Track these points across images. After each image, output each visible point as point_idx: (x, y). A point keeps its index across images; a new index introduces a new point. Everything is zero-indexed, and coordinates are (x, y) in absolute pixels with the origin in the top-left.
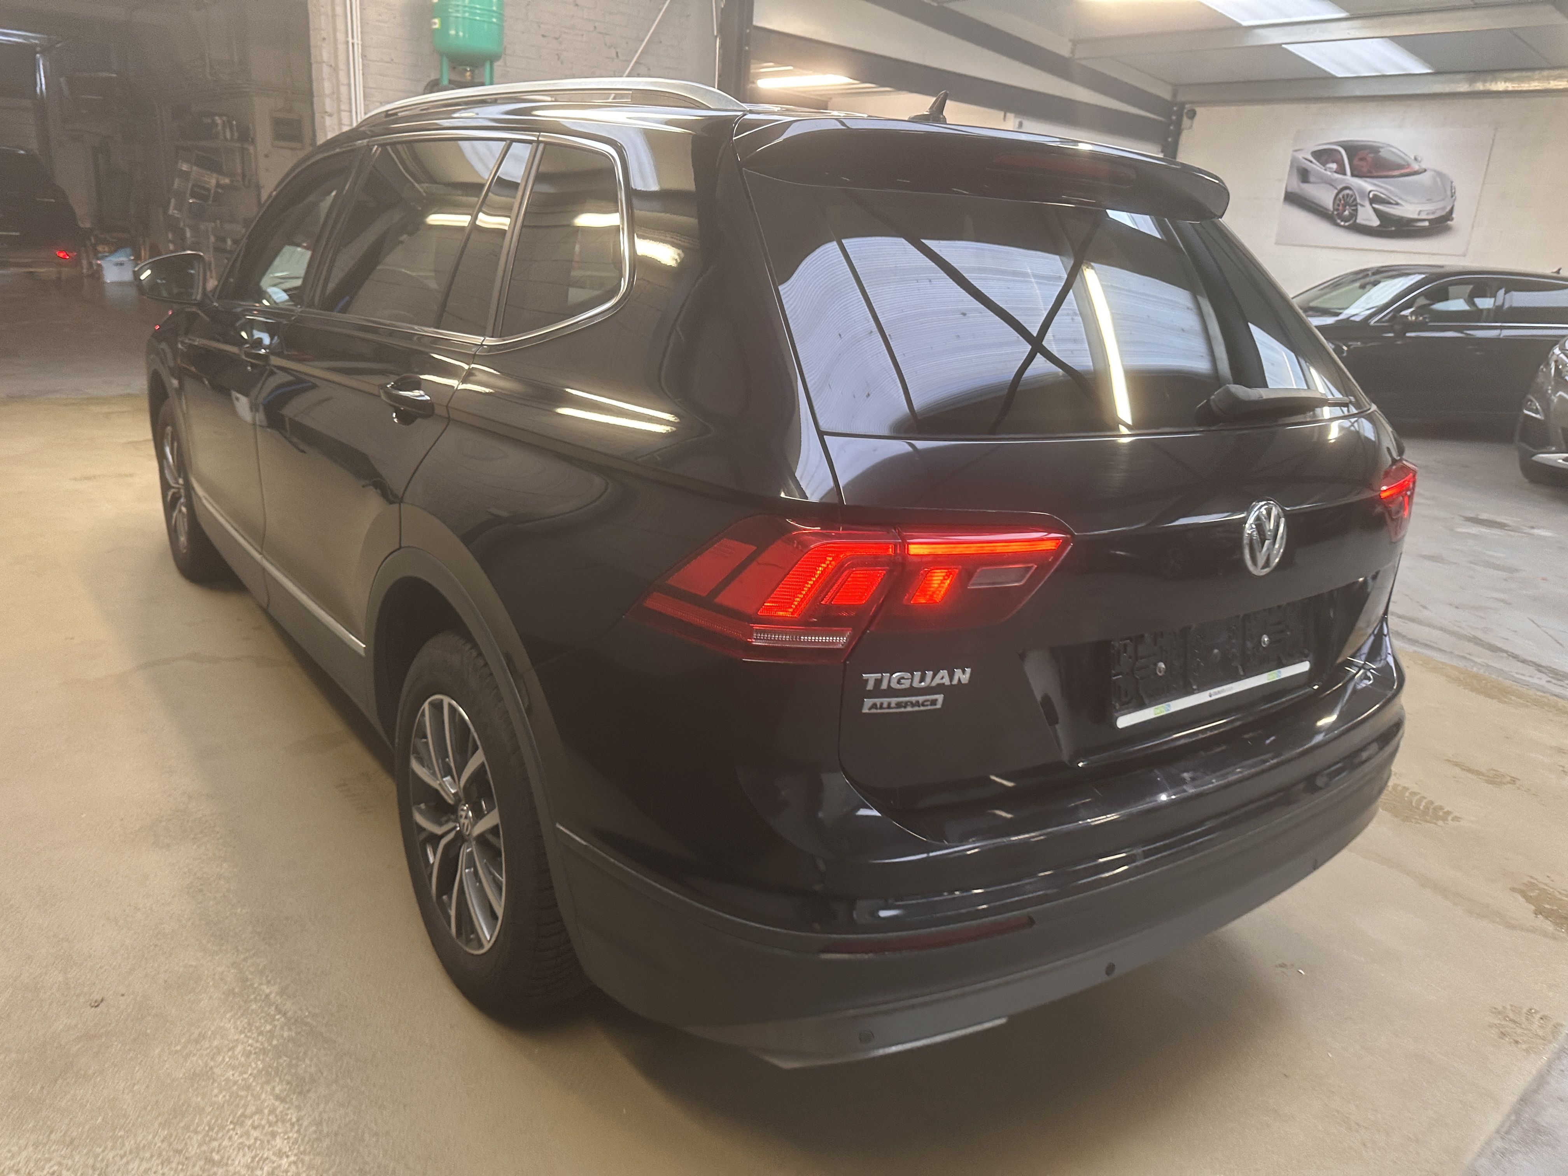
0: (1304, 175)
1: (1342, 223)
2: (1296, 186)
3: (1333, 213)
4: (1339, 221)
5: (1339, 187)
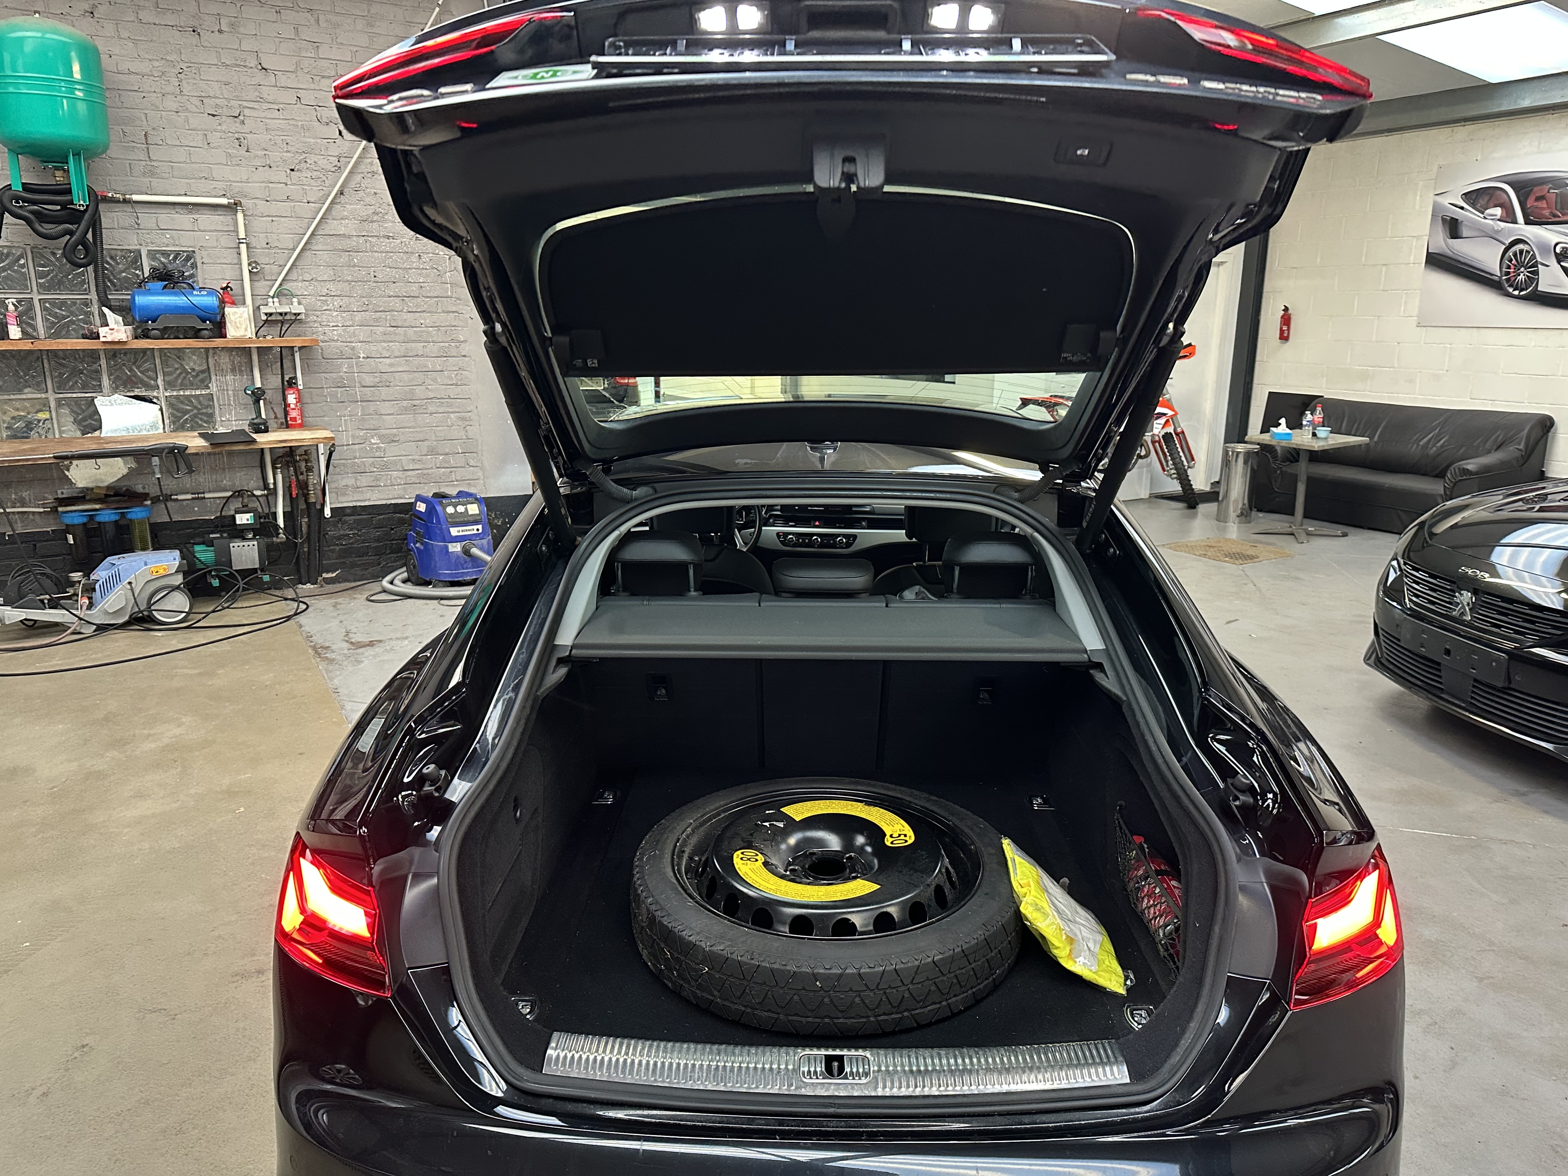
0: (1453, 228)
1: (1516, 293)
2: (1442, 243)
3: (1500, 277)
4: (1511, 290)
5: (1507, 242)
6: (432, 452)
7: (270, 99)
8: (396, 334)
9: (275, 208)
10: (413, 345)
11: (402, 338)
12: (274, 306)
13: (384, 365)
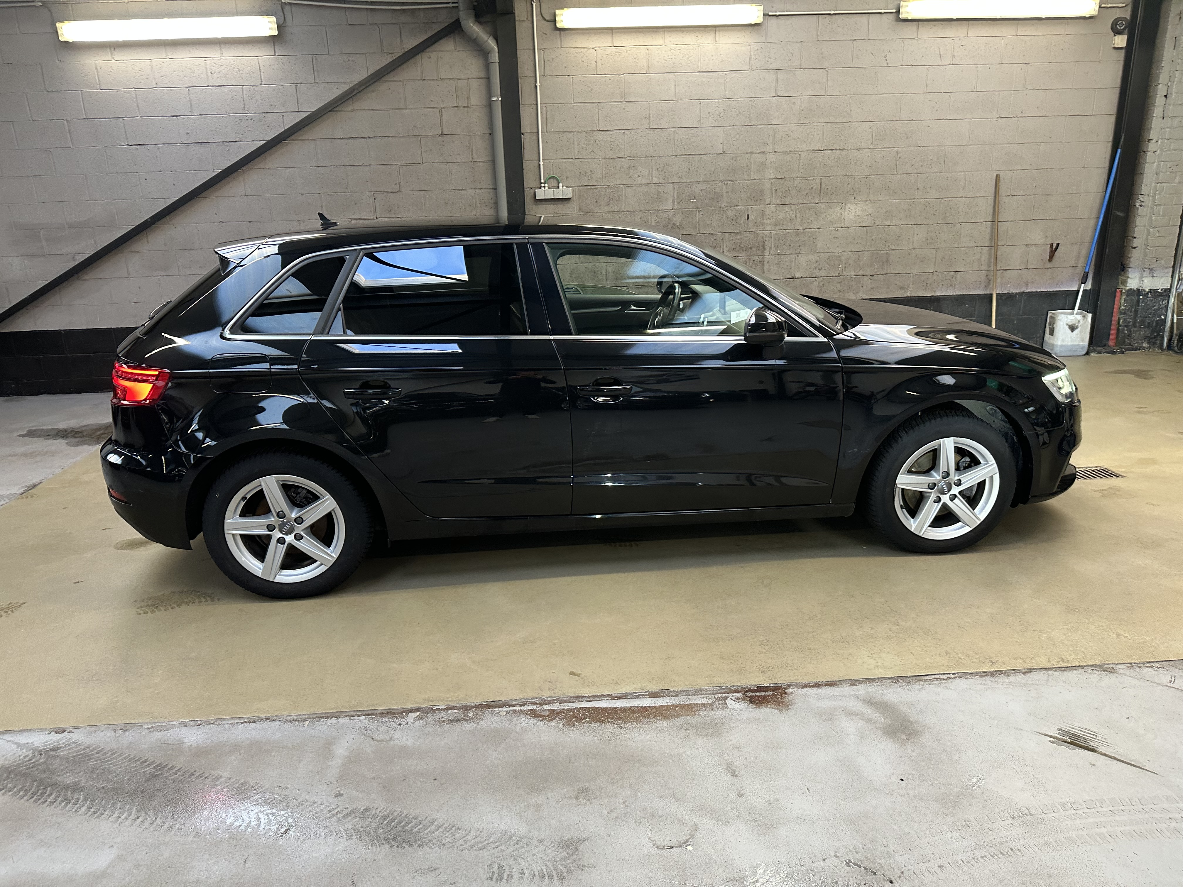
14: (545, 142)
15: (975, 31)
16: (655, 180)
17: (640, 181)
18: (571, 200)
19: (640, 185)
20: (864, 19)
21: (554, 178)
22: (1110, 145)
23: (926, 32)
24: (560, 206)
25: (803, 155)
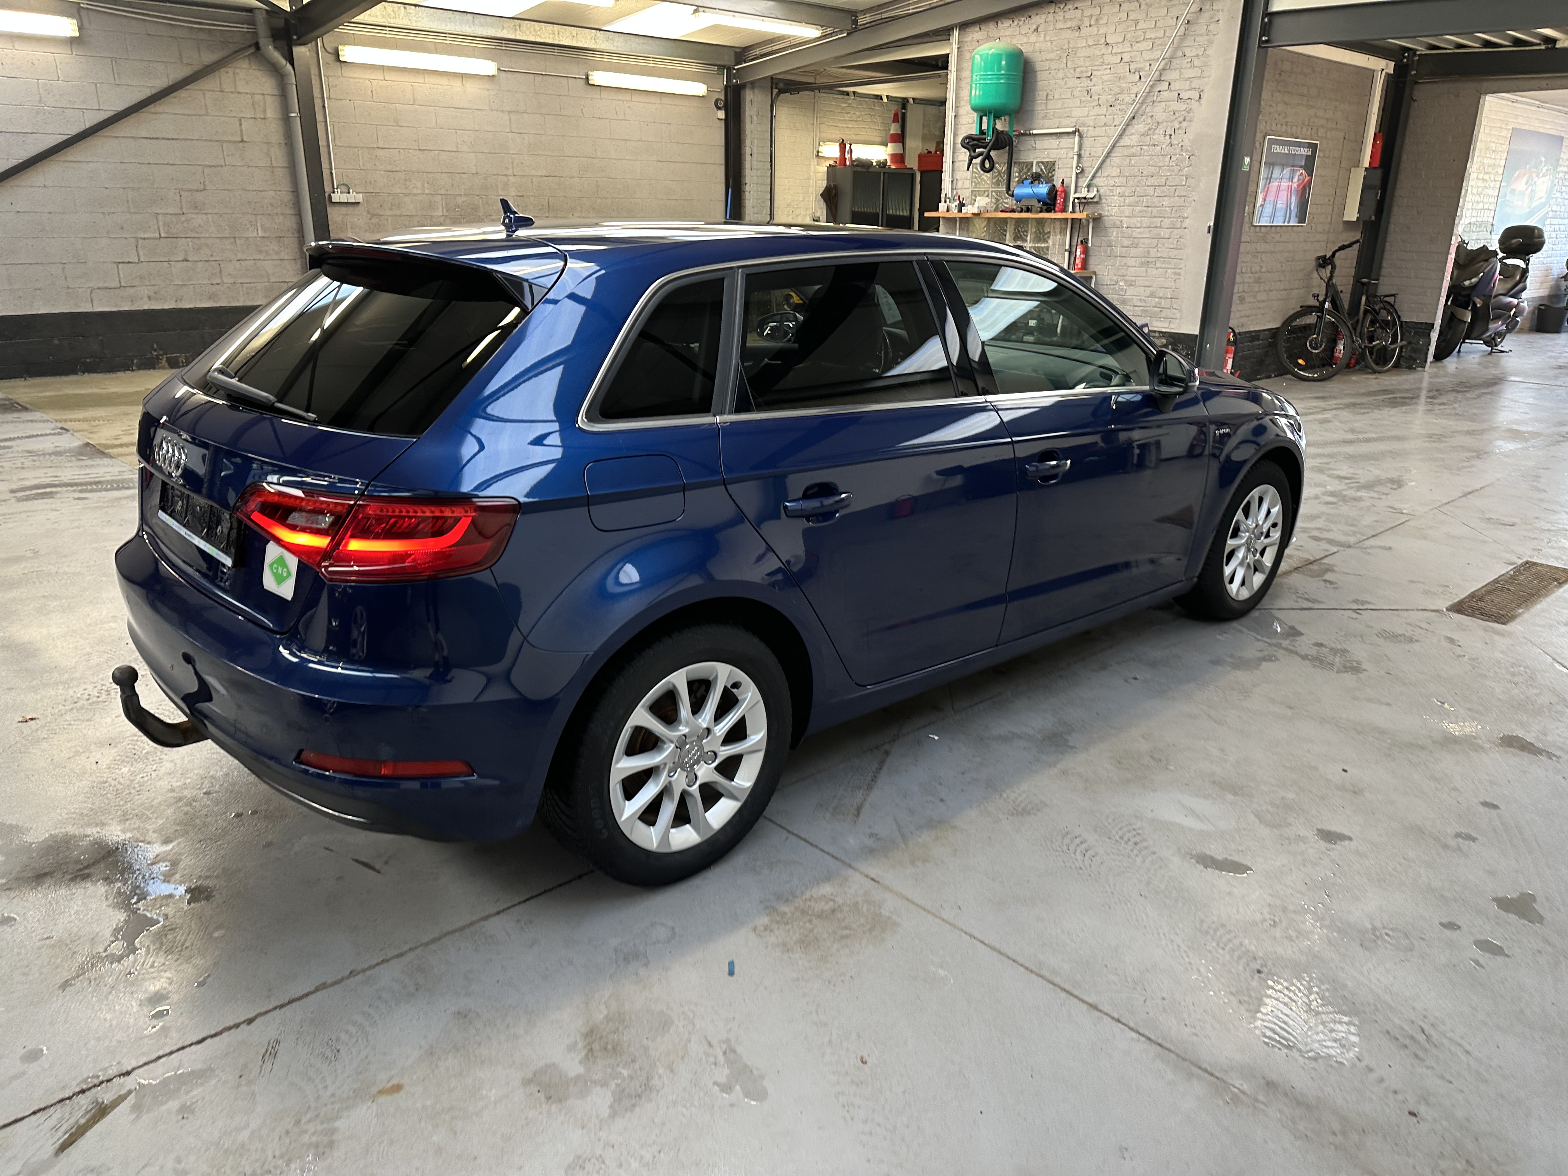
6: (1152, 295)
7: (1107, 62)
8: (1146, 212)
9: (1099, 131)
10: (1155, 219)
11: (1149, 215)
12: (1083, 193)
13: (1136, 233)
14: (335, 154)
15: (635, 98)
16: (427, 191)
17: (415, 191)
18: (360, 205)
19: (416, 195)
20: (565, 81)
21: (344, 184)
22: (723, 186)
23: (605, 94)
24: (350, 209)
25: (534, 179)
